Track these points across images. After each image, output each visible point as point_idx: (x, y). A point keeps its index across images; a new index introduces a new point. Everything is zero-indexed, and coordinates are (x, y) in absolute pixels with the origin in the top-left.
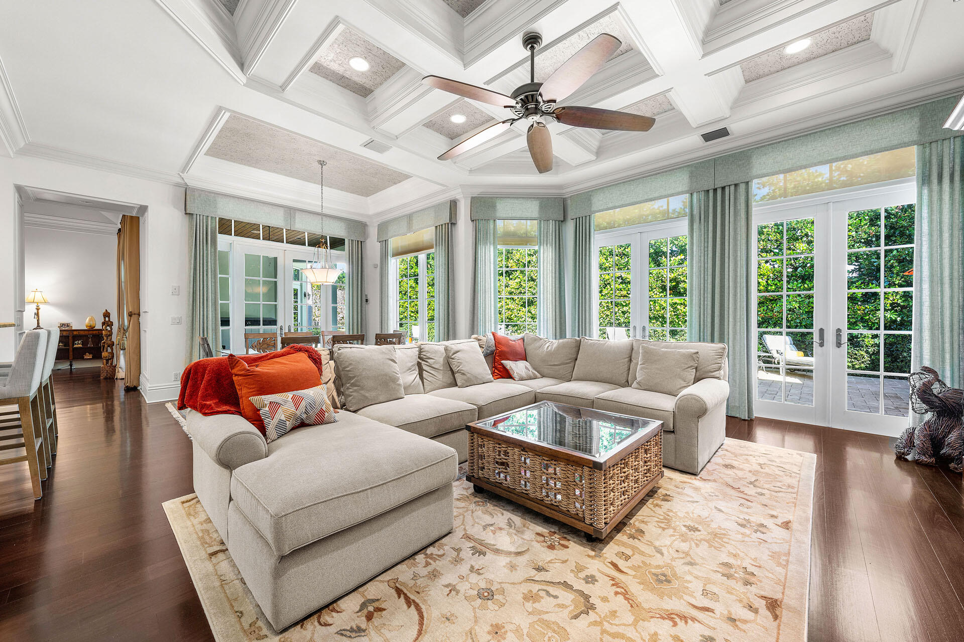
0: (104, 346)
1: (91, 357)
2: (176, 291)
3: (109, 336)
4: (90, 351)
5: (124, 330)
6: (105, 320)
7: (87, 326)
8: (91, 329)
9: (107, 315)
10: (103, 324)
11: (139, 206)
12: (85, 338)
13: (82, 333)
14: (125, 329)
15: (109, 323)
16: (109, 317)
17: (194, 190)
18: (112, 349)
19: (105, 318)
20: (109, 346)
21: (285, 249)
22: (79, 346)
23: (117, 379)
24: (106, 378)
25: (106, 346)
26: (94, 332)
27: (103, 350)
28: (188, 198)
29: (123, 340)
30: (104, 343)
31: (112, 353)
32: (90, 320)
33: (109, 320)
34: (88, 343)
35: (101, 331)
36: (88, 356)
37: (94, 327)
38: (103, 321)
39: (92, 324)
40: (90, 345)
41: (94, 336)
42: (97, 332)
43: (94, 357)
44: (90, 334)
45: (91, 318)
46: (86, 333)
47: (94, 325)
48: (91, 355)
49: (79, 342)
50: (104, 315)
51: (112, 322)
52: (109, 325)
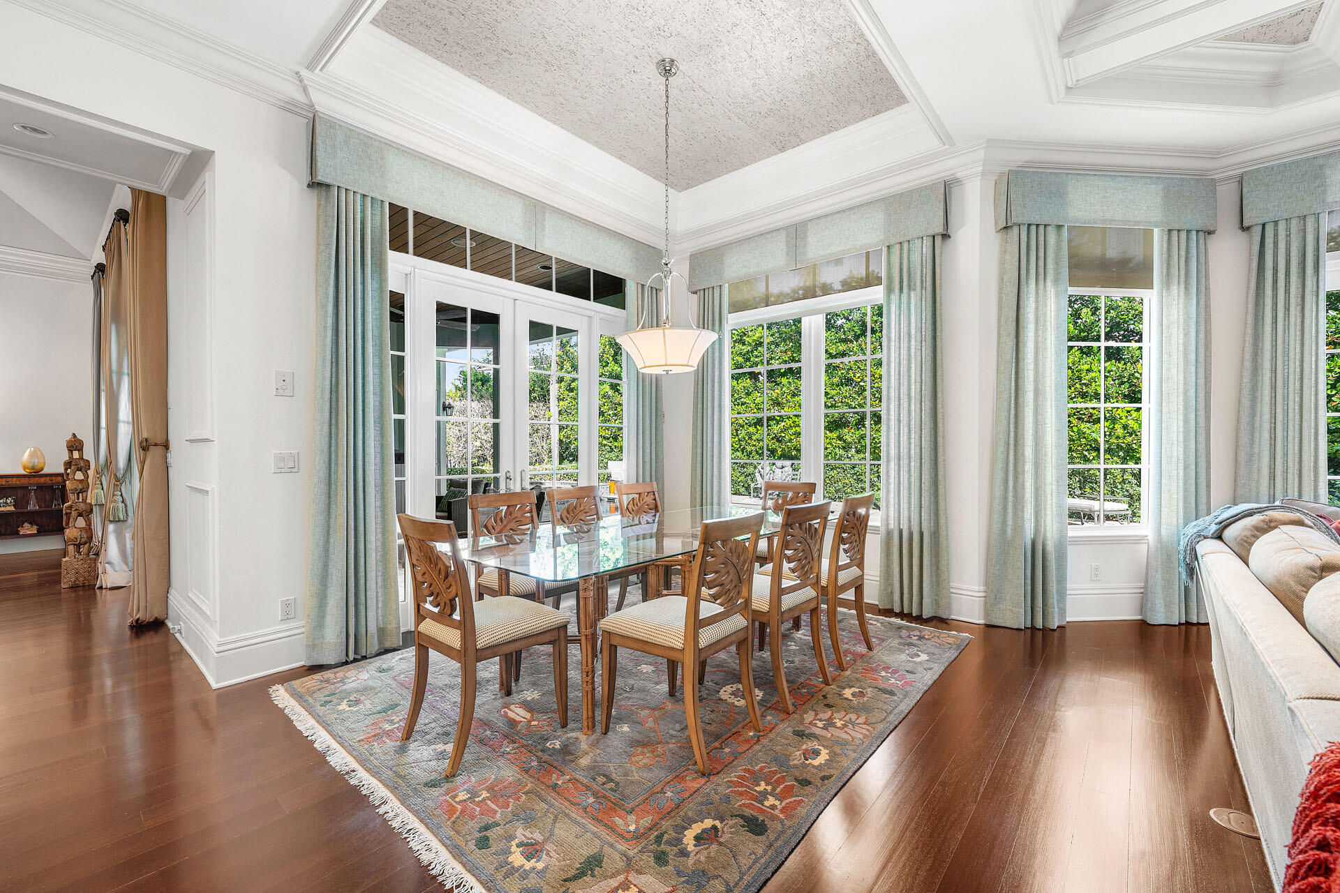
0: (68, 515)
1: (34, 530)
2: (285, 387)
3: (82, 491)
4: (31, 518)
5: (117, 479)
6: (71, 457)
7: (25, 468)
8: (35, 473)
9: (75, 445)
10: (68, 465)
11: (188, 152)
12: (20, 492)
13: (14, 482)
14: (120, 474)
15: (82, 464)
16: (80, 450)
17: (332, 124)
18: (89, 522)
19: (71, 451)
20: (80, 515)
21: (516, 296)
22: (8, 508)
23: (101, 588)
24: (74, 587)
25: (74, 514)
26: (42, 480)
27: (68, 524)
28: (319, 142)
29: (115, 501)
30: (71, 507)
31: (89, 529)
32: (32, 455)
33: (81, 458)
34: (28, 503)
35: (60, 479)
36: (27, 529)
37: (42, 469)
38: (67, 458)
39: (37, 462)
40: (33, 506)
41: (41, 488)
42: (48, 479)
43: (42, 532)
44: (33, 485)
45: (35, 451)
46: (24, 481)
47: (42, 465)
48: (35, 527)
49: (9, 501)
50: (70, 445)
51: (88, 461)
52: (81, 467)
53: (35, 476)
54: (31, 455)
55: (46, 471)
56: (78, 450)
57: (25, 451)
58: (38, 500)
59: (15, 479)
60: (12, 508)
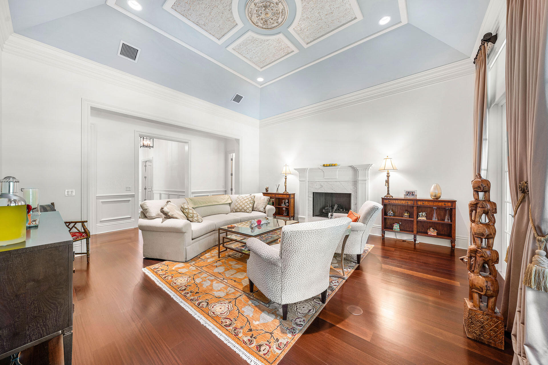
1: (435, 233)
4: (434, 226)
7: (431, 196)
8: (436, 199)
12: (429, 210)
13: (426, 203)
22: (423, 218)
26: (440, 204)
34: (433, 217)
35: (450, 204)
36: (432, 232)
37: (440, 197)
38: (472, 199)
39: (437, 193)
40: (435, 219)
41: (439, 208)
42: (443, 203)
43: (440, 235)
44: (435, 206)
45: (436, 186)
46: (431, 204)
47: (440, 195)
48: (436, 231)
49: (424, 214)
50: (476, 186)
51: (495, 204)
52: (489, 210)
53: (436, 201)
54: (435, 189)
55: (443, 198)
56: (485, 192)
57: (432, 186)
58: (438, 215)
59: (426, 202)
60: (425, 219)
